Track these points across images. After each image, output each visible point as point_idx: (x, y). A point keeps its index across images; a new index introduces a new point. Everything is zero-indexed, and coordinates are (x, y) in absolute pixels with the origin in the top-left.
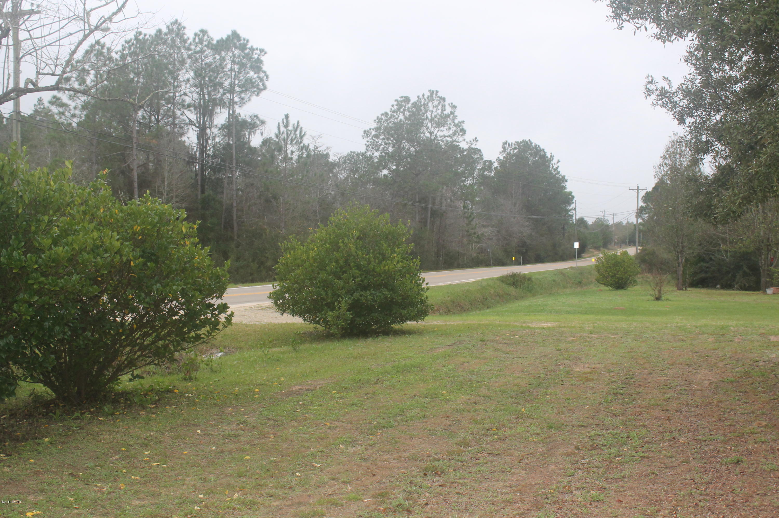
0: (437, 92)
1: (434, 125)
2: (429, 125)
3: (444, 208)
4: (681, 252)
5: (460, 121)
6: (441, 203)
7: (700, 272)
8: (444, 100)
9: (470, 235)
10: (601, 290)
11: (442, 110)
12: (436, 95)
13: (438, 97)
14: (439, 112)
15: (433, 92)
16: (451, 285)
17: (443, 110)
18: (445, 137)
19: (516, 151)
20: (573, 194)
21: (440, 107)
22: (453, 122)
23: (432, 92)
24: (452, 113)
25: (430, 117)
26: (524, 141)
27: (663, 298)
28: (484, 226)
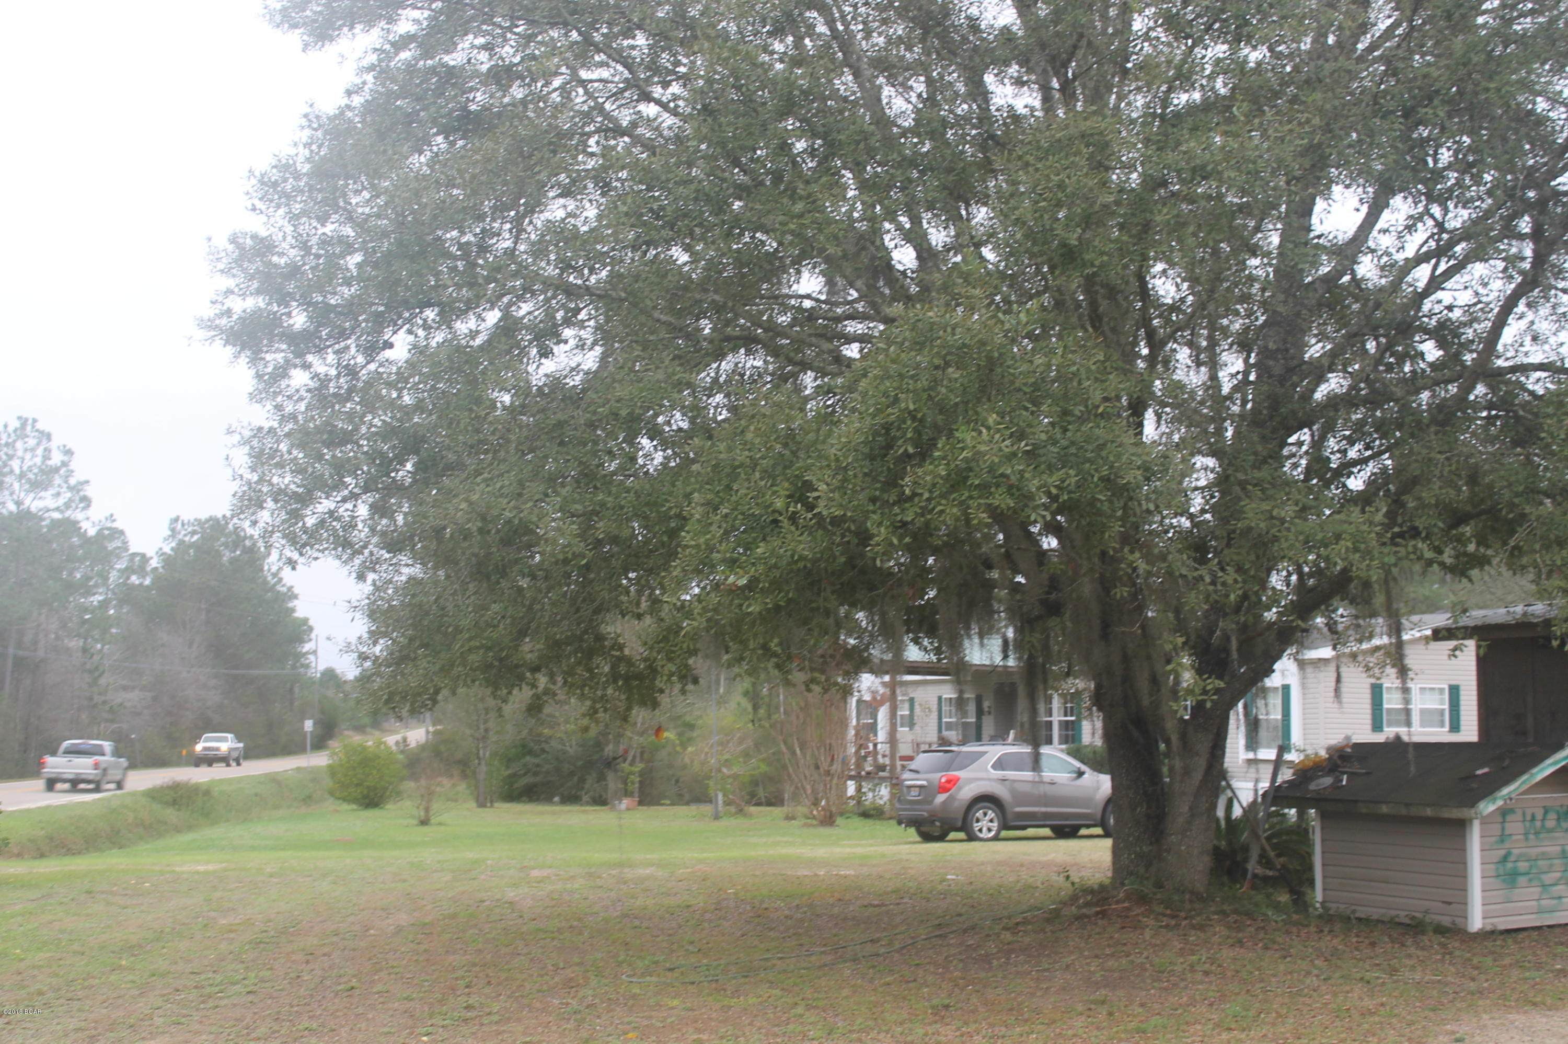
0: (35, 421)
1: (27, 486)
2: (16, 486)
3: (41, 653)
4: (484, 738)
5: (82, 479)
6: (35, 643)
7: (525, 774)
8: (49, 437)
9: (95, 706)
10: (336, 811)
11: (44, 457)
12: (33, 427)
13: (37, 431)
14: (38, 460)
15: (26, 420)
16: (48, 807)
17: (47, 456)
18: (48, 510)
19: (196, 537)
20: (311, 623)
21: (40, 451)
22: (66, 482)
23: (24, 422)
24: (64, 464)
25: (17, 471)
26: (211, 519)
27: (433, 821)
28: (125, 688)
